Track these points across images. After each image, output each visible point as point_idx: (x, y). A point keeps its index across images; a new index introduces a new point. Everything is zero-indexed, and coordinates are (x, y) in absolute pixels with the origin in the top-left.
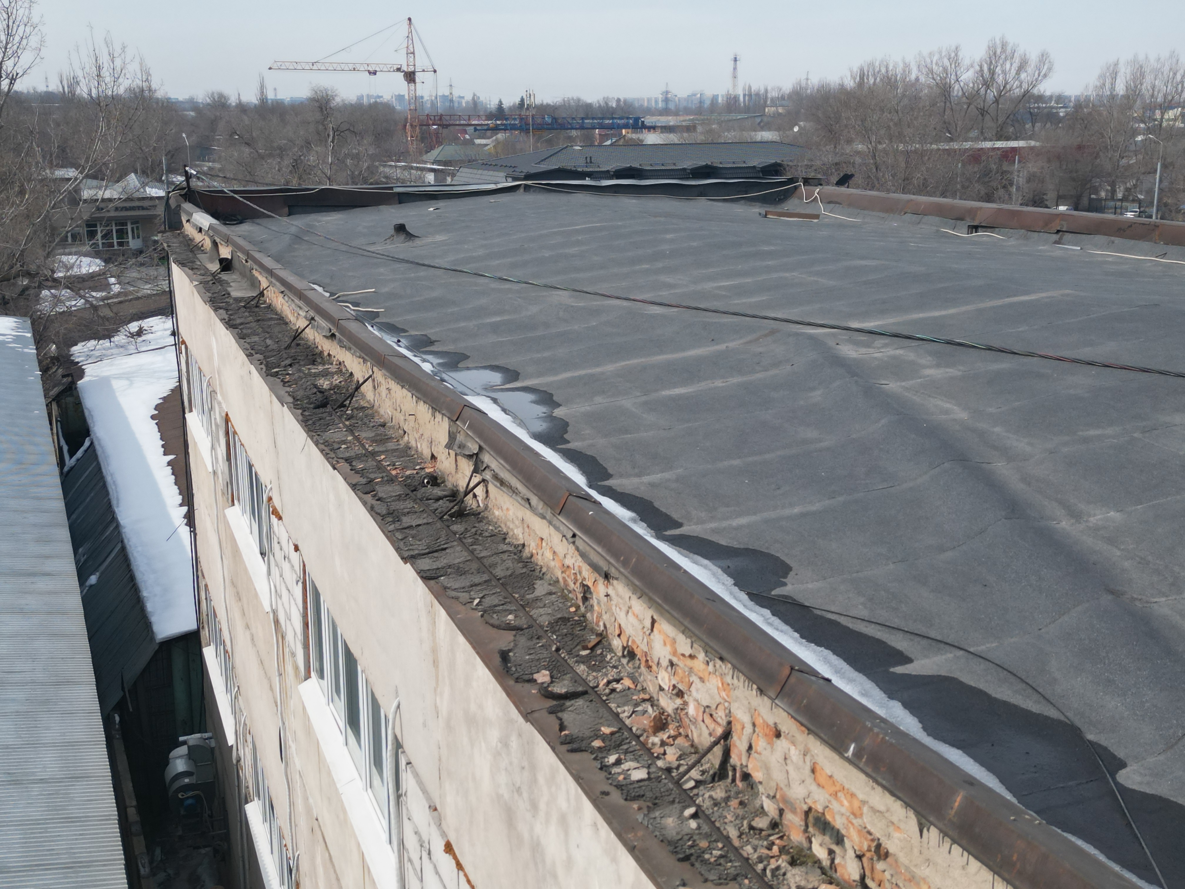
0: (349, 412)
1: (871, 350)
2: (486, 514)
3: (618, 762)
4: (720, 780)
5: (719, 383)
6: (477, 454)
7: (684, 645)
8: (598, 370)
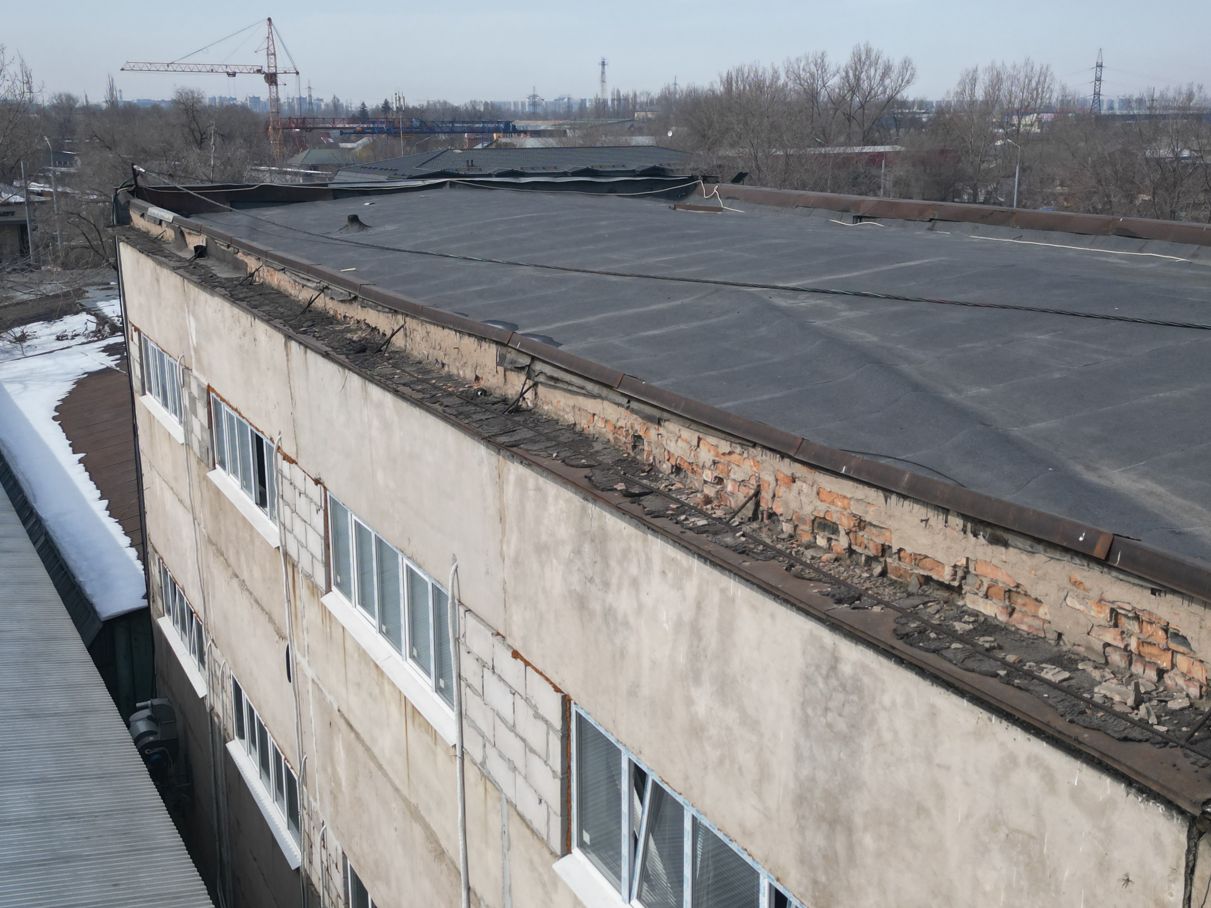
0: (387, 355)
1: (797, 301)
2: (536, 410)
3: (686, 519)
4: (753, 521)
5: (683, 326)
6: (529, 366)
7: (725, 446)
8: (582, 320)
